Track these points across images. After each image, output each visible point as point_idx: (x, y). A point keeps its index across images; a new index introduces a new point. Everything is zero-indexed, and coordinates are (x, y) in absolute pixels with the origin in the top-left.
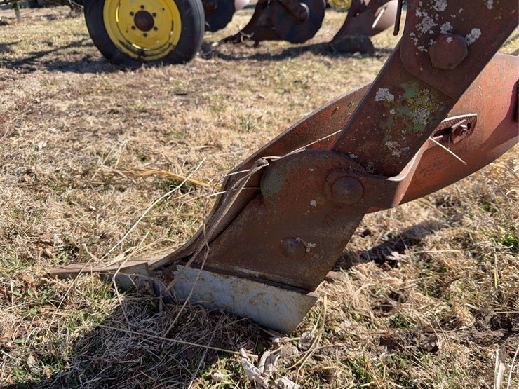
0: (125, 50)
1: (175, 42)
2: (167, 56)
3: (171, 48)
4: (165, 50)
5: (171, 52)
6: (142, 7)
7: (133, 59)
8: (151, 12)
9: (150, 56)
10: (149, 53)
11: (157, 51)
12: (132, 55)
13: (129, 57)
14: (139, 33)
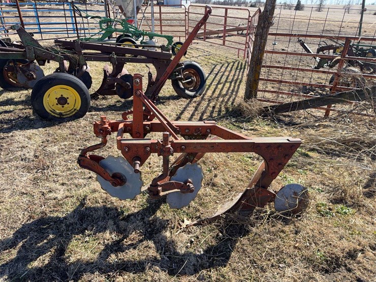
0: (53, 114)
1: (78, 109)
2: (74, 114)
3: (76, 111)
4: (73, 112)
5: (76, 113)
6: (62, 95)
7: (57, 117)
8: (66, 97)
9: (65, 115)
10: (64, 114)
11: (68, 113)
12: (57, 116)
13: (55, 117)
14: (60, 106)
